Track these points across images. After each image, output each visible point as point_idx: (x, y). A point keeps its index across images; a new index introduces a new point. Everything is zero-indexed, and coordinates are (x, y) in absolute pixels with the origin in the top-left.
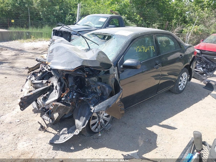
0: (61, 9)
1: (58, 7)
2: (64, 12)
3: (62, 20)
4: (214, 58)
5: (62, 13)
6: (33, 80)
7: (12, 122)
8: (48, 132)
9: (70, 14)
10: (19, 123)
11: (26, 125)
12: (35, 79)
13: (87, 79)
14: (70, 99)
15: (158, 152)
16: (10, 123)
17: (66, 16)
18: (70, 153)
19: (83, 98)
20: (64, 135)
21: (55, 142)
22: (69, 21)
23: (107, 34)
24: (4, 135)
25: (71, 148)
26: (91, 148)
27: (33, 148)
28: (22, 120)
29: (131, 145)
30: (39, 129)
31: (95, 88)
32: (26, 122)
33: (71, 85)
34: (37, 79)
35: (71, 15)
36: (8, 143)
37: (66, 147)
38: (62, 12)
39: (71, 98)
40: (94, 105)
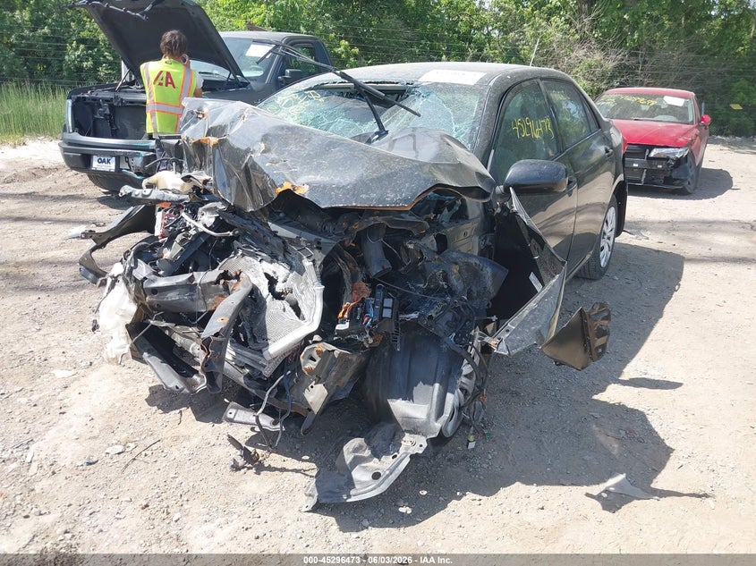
0: (37, 23)
1: (26, 15)
2: (53, 32)
3: (49, 64)
4: (633, 162)
5: (46, 38)
6: (145, 278)
7: (95, 460)
8: (270, 469)
9: (81, 41)
10: (128, 457)
11: (162, 463)
12: (156, 274)
13: (410, 243)
14: (373, 324)
15: (682, 462)
16: (89, 464)
17: (66, 50)
18: (409, 529)
19: (414, 315)
20: (363, 465)
21: (349, 496)
22: (80, 69)
23: (388, 83)
24: (99, 515)
25: (402, 510)
26: (470, 496)
27: (258, 538)
28: (132, 445)
29: (587, 458)
30: (232, 466)
31: (444, 272)
32: (154, 447)
33: (381, 269)
34: (161, 273)
35: (82, 46)
36: (142, 542)
37: (382, 511)
38: (45, 34)
39: (376, 319)
40: (454, 334)
